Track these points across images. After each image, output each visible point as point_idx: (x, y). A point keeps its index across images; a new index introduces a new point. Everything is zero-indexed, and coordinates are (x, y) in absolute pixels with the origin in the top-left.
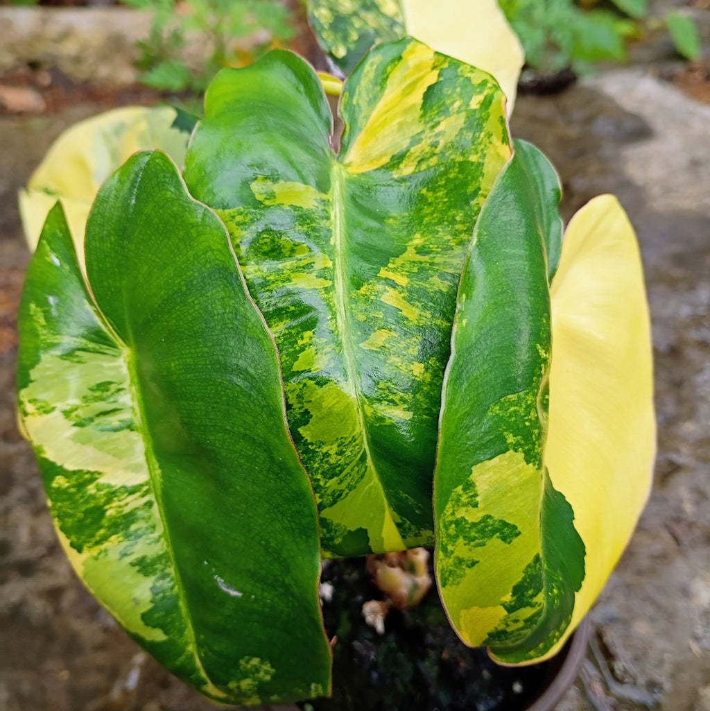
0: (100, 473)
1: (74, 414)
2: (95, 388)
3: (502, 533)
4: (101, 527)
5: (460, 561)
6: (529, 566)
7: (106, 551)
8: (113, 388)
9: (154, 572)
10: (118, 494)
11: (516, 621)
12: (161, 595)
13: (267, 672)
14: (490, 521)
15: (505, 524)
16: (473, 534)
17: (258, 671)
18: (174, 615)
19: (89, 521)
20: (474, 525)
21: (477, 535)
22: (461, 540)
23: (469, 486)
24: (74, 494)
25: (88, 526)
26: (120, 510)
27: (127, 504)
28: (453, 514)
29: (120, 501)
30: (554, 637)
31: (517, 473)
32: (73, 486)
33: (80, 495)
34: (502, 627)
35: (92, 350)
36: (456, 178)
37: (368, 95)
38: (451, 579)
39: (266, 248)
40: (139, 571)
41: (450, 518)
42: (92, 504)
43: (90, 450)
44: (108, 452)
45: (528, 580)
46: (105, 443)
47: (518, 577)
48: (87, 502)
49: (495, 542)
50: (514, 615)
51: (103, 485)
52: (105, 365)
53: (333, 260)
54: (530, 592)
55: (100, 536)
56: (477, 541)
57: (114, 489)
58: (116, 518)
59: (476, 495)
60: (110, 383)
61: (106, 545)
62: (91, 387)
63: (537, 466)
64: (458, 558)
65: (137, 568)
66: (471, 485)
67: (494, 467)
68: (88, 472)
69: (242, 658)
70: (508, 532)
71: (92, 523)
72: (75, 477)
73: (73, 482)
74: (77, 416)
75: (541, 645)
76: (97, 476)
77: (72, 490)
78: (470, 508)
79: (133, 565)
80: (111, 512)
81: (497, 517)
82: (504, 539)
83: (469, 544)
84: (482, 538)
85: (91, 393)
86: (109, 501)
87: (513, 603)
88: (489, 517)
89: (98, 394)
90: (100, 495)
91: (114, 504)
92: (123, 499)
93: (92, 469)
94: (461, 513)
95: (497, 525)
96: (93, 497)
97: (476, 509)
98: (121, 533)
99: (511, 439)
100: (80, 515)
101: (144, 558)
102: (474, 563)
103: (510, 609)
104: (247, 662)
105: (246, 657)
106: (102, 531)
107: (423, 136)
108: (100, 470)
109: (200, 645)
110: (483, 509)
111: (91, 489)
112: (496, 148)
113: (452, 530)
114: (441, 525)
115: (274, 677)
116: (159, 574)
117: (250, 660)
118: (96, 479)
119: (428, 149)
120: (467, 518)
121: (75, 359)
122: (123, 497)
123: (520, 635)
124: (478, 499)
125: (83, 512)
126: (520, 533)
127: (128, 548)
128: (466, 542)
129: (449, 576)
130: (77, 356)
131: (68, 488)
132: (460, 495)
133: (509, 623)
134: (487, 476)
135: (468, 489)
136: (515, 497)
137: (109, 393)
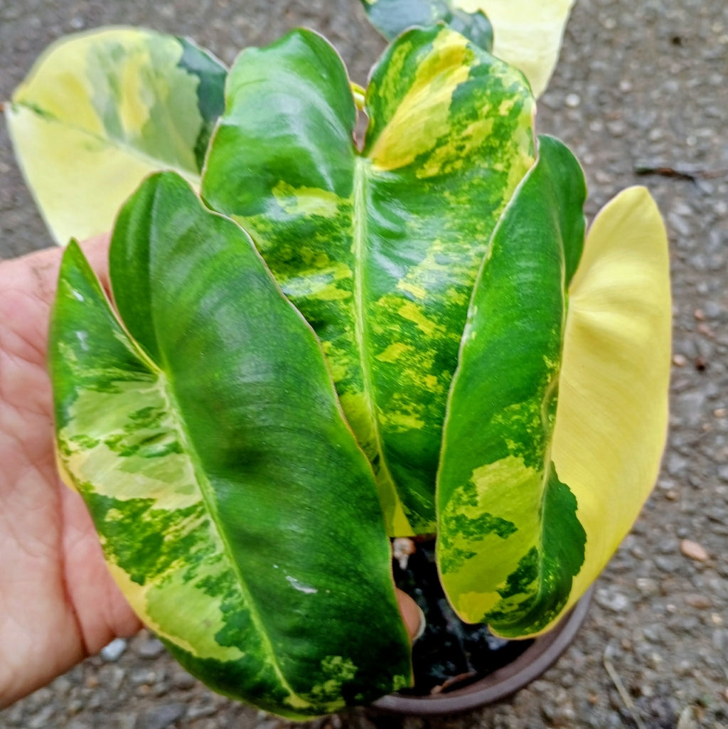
0: (152, 500)
1: (118, 444)
2: (136, 415)
3: (499, 529)
4: (161, 554)
5: (460, 553)
6: (524, 558)
7: (169, 577)
8: (154, 413)
9: (220, 591)
10: (173, 519)
11: (510, 605)
12: (232, 612)
13: (349, 671)
14: (488, 519)
15: (503, 522)
16: (472, 529)
17: (340, 669)
18: (248, 630)
19: (148, 550)
20: (473, 521)
21: (475, 531)
22: (460, 534)
23: (469, 487)
24: (129, 525)
25: (148, 555)
26: (177, 534)
27: (183, 528)
28: (454, 511)
29: (176, 525)
30: (550, 615)
31: (516, 476)
32: (128, 517)
33: (136, 524)
34: (498, 609)
35: (127, 379)
36: (480, 185)
37: (395, 87)
38: (450, 567)
39: (287, 258)
40: (205, 593)
41: (451, 515)
42: (149, 532)
43: (139, 478)
44: (158, 478)
45: (523, 570)
46: (153, 469)
47: (513, 568)
48: (143, 531)
49: (492, 537)
50: (509, 600)
51: (157, 511)
52: (143, 391)
53: (353, 270)
54: (524, 581)
55: (162, 563)
56: (476, 536)
57: (168, 514)
58: (174, 543)
59: (476, 495)
60: (150, 409)
61: (168, 571)
62: (132, 415)
63: (537, 469)
64: (457, 549)
65: (203, 589)
66: (471, 486)
67: (494, 470)
68: (142, 500)
69: (323, 658)
70: (504, 528)
71: (151, 552)
72: (128, 508)
73: (128, 513)
74: (122, 446)
75: (537, 623)
76: (150, 503)
77: (128, 521)
78: (470, 506)
79: (198, 586)
80: (169, 538)
81: (495, 515)
82: (501, 535)
83: (467, 538)
84: (480, 533)
85: (132, 420)
86: (166, 526)
87: (508, 590)
88: (487, 515)
89: (140, 421)
90: (156, 522)
91: (172, 529)
92: (179, 523)
93: (144, 497)
94: (462, 511)
95: (495, 522)
96: (149, 525)
97: (476, 507)
98: (182, 558)
99: (512, 445)
100: (138, 545)
101: (209, 578)
102: (471, 555)
103: (505, 595)
104: (329, 663)
105: (328, 657)
106: (163, 559)
107: (449, 139)
108: (152, 497)
109: (278, 654)
110: (482, 508)
111: (146, 517)
112: (522, 159)
113: (453, 525)
114: (443, 520)
115: (357, 674)
116: (226, 591)
117: (331, 659)
118: (150, 506)
119: (453, 152)
120: (466, 515)
121: (112, 390)
122: (178, 521)
123: (514, 615)
124: (478, 499)
125: (140, 542)
126: (516, 529)
127: (192, 571)
128: (464, 536)
129: (449, 564)
130: (114, 387)
131: (123, 519)
132: (461, 495)
133: (504, 606)
134: (487, 478)
135: (469, 489)
136: (513, 497)
137: (150, 419)
